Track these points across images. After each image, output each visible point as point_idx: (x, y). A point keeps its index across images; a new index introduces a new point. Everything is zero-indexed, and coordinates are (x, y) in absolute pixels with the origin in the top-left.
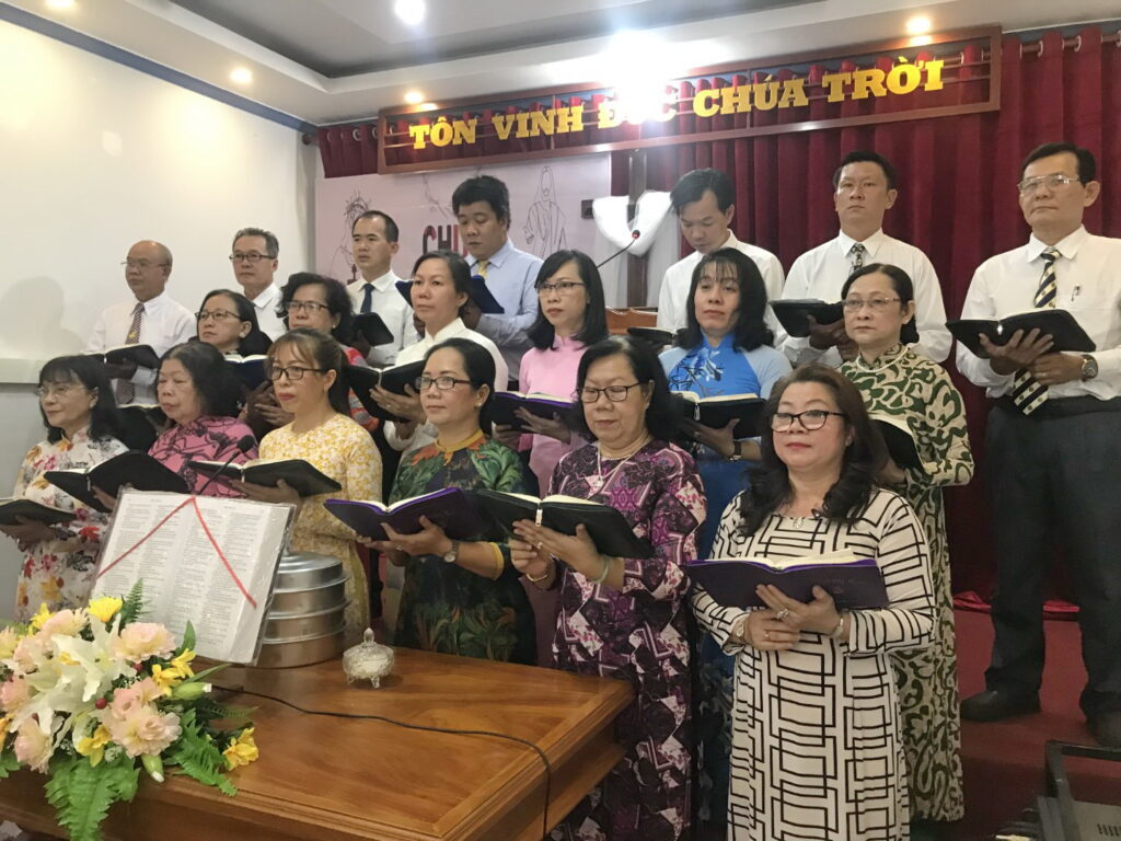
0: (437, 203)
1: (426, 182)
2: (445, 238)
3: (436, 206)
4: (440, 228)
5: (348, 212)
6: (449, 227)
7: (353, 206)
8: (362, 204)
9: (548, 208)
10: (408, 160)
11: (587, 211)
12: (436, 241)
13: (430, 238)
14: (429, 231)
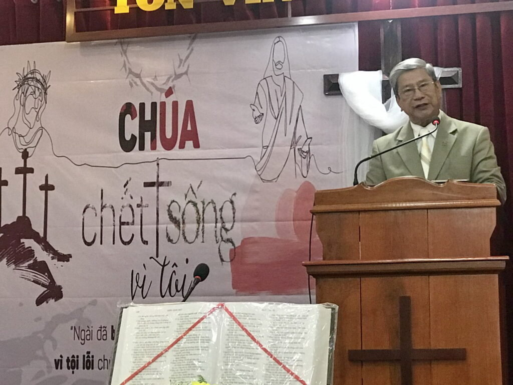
0: (138, 76)
1: (124, 52)
2: (148, 117)
3: (137, 80)
4: (142, 106)
5: (19, 86)
6: (154, 105)
7: (26, 79)
8: (39, 77)
9: (281, 84)
10: (102, 27)
11: (332, 86)
12: (137, 119)
13: (128, 117)
14: (128, 109)
